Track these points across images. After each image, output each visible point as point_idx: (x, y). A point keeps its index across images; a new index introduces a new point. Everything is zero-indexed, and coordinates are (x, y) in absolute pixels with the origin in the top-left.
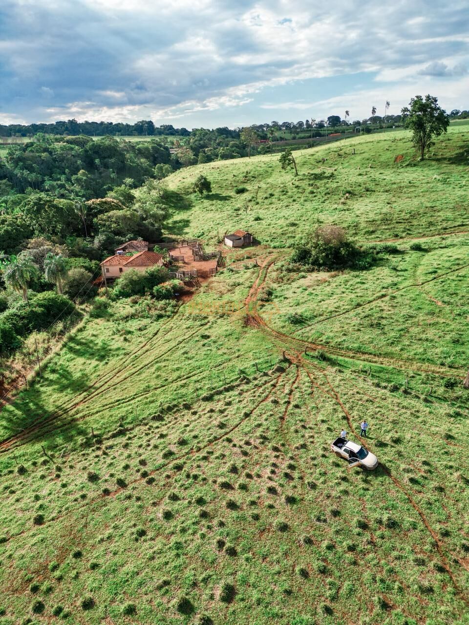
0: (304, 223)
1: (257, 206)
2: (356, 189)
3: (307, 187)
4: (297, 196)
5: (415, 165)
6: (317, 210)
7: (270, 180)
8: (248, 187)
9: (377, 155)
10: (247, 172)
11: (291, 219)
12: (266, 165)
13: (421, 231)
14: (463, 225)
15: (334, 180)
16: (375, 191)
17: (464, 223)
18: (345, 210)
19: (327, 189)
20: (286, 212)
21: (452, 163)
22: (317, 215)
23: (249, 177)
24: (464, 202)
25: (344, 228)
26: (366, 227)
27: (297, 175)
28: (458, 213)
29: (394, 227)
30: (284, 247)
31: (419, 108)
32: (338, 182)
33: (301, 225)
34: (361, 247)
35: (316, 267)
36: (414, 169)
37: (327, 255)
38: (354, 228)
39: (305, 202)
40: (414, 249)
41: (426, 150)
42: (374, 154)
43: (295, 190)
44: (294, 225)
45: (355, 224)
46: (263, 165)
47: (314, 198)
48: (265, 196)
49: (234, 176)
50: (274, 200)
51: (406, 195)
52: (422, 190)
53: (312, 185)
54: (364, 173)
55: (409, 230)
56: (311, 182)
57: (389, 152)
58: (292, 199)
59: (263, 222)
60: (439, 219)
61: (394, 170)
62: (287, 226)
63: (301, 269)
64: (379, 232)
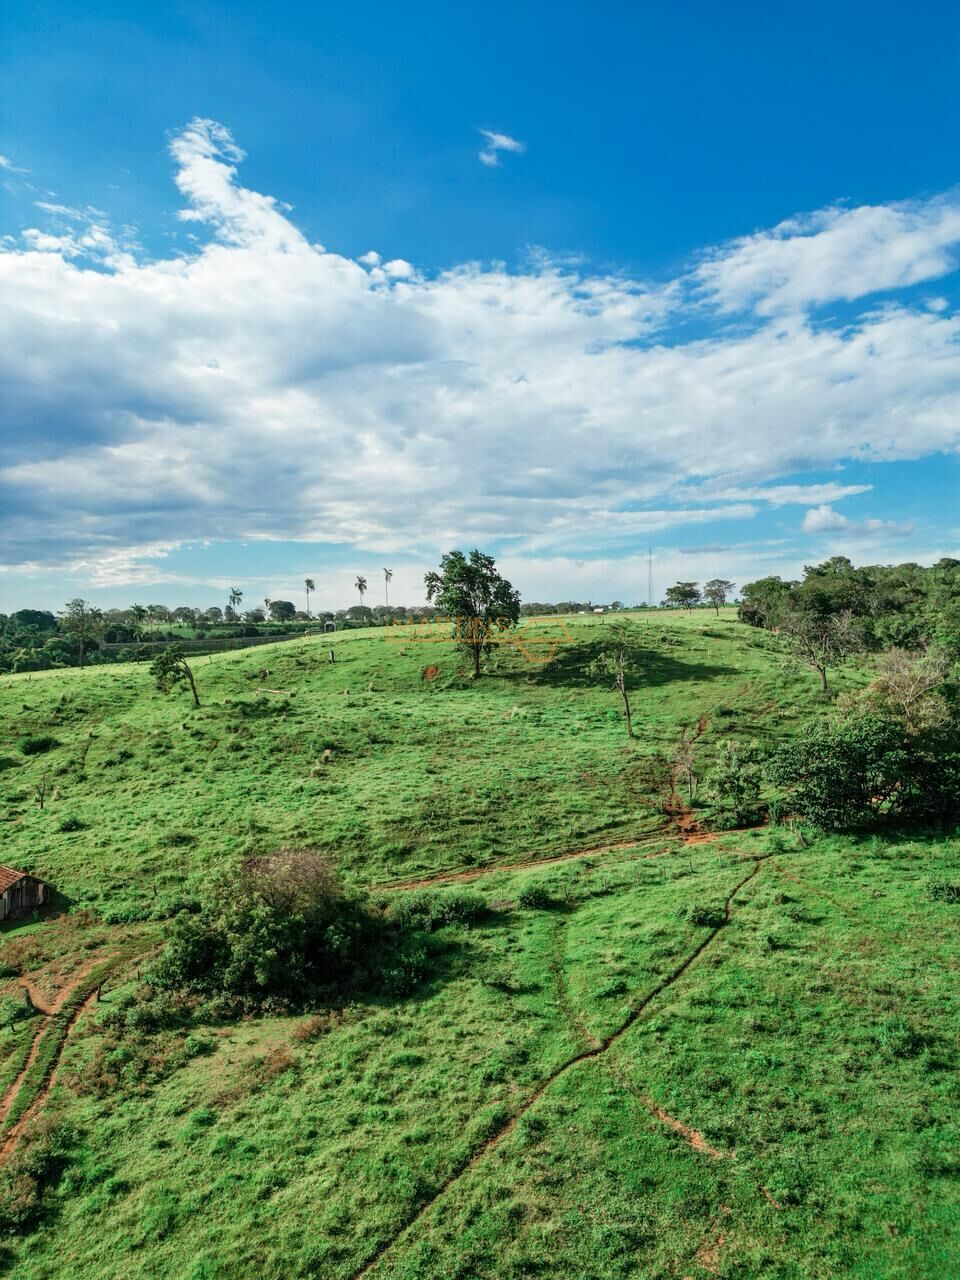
0: (213, 833)
1: (80, 786)
2: (346, 738)
3: (222, 735)
4: (196, 756)
5: (465, 687)
6: (248, 793)
7: (125, 719)
8: (62, 735)
9: (384, 665)
10: (64, 699)
11: (173, 824)
12: (119, 683)
13: (524, 843)
14: (615, 825)
15: (291, 719)
16: (391, 743)
17: (617, 819)
18: (325, 792)
19: (275, 738)
20: (161, 803)
21: (540, 683)
22: (248, 809)
23: (65, 712)
24: (595, 766)
25: (326, 844)
26: (387, 839)
27: (197, 705)
28: (593, 794)
29: (458, 836)
30: (145, 918)
31: (460, 575)
32: (301, 723)
33: (204, 840)
34: (384, 906)
35: (248, 1002)
36: (465, 693)
37: (283, 955)
38: (355, 843)
39: (218, 774)
40: (530, 904)
41: (483, 656)
42: (376, 663)
43: (190, 741)
44: (180, 840)
45: (356, 831)
46: (110, 683)
47: (242, 763)
48: (107, 758)
49: (26, 708)
50: (131, 768)
51: (468, 751)
52: (497, 740)
53: (236, 730)
54: (361, 702)
55: (495, 841)
56: (234, 722)
57: (407, 660)
58: (182, 765)
59: (89, 834)
60: (557, 808)
61: (423, 696)
62: (161, 844)
63: (197, 1014)
64: (422, 851)
